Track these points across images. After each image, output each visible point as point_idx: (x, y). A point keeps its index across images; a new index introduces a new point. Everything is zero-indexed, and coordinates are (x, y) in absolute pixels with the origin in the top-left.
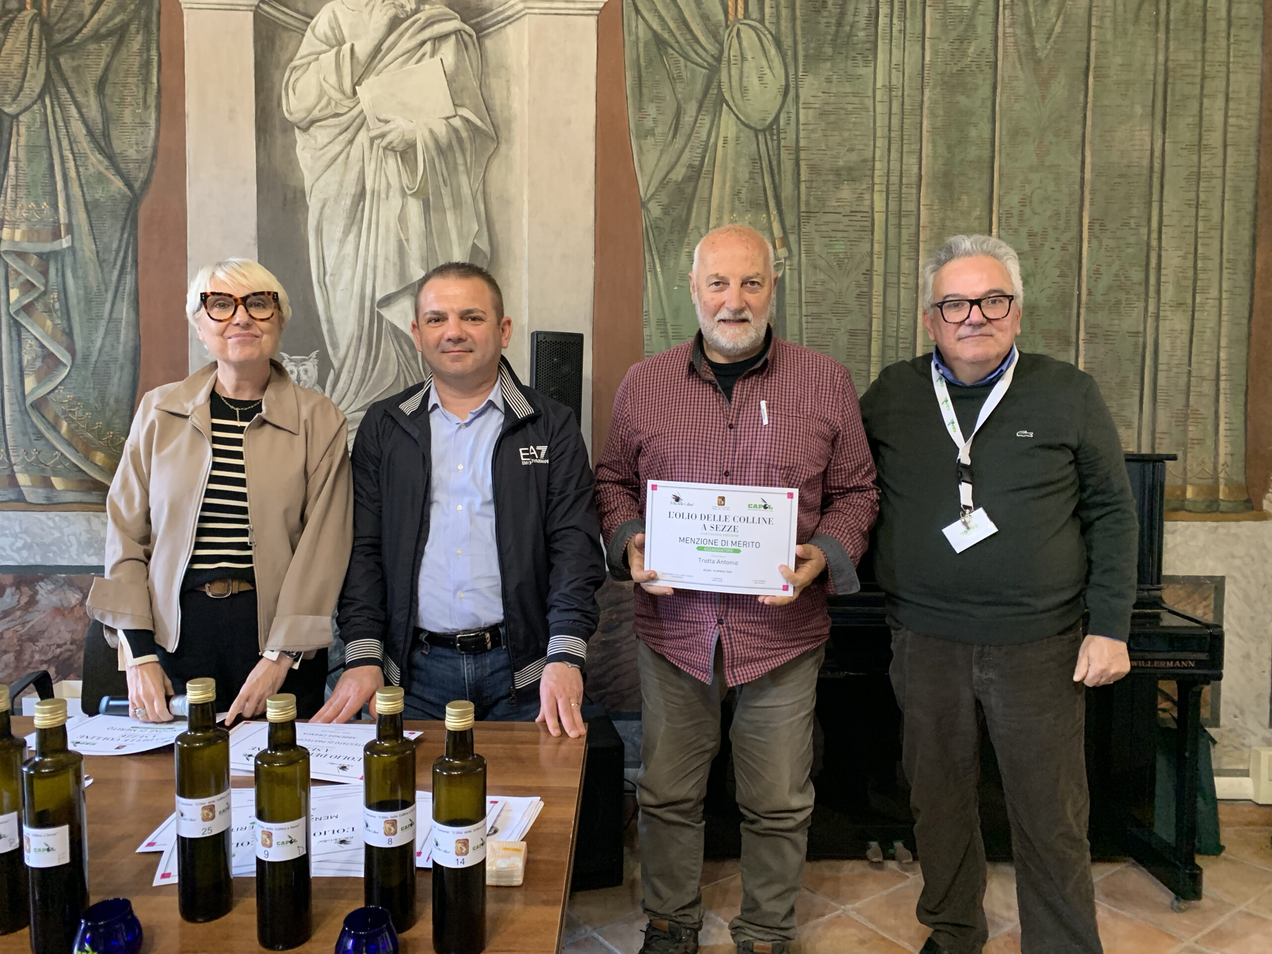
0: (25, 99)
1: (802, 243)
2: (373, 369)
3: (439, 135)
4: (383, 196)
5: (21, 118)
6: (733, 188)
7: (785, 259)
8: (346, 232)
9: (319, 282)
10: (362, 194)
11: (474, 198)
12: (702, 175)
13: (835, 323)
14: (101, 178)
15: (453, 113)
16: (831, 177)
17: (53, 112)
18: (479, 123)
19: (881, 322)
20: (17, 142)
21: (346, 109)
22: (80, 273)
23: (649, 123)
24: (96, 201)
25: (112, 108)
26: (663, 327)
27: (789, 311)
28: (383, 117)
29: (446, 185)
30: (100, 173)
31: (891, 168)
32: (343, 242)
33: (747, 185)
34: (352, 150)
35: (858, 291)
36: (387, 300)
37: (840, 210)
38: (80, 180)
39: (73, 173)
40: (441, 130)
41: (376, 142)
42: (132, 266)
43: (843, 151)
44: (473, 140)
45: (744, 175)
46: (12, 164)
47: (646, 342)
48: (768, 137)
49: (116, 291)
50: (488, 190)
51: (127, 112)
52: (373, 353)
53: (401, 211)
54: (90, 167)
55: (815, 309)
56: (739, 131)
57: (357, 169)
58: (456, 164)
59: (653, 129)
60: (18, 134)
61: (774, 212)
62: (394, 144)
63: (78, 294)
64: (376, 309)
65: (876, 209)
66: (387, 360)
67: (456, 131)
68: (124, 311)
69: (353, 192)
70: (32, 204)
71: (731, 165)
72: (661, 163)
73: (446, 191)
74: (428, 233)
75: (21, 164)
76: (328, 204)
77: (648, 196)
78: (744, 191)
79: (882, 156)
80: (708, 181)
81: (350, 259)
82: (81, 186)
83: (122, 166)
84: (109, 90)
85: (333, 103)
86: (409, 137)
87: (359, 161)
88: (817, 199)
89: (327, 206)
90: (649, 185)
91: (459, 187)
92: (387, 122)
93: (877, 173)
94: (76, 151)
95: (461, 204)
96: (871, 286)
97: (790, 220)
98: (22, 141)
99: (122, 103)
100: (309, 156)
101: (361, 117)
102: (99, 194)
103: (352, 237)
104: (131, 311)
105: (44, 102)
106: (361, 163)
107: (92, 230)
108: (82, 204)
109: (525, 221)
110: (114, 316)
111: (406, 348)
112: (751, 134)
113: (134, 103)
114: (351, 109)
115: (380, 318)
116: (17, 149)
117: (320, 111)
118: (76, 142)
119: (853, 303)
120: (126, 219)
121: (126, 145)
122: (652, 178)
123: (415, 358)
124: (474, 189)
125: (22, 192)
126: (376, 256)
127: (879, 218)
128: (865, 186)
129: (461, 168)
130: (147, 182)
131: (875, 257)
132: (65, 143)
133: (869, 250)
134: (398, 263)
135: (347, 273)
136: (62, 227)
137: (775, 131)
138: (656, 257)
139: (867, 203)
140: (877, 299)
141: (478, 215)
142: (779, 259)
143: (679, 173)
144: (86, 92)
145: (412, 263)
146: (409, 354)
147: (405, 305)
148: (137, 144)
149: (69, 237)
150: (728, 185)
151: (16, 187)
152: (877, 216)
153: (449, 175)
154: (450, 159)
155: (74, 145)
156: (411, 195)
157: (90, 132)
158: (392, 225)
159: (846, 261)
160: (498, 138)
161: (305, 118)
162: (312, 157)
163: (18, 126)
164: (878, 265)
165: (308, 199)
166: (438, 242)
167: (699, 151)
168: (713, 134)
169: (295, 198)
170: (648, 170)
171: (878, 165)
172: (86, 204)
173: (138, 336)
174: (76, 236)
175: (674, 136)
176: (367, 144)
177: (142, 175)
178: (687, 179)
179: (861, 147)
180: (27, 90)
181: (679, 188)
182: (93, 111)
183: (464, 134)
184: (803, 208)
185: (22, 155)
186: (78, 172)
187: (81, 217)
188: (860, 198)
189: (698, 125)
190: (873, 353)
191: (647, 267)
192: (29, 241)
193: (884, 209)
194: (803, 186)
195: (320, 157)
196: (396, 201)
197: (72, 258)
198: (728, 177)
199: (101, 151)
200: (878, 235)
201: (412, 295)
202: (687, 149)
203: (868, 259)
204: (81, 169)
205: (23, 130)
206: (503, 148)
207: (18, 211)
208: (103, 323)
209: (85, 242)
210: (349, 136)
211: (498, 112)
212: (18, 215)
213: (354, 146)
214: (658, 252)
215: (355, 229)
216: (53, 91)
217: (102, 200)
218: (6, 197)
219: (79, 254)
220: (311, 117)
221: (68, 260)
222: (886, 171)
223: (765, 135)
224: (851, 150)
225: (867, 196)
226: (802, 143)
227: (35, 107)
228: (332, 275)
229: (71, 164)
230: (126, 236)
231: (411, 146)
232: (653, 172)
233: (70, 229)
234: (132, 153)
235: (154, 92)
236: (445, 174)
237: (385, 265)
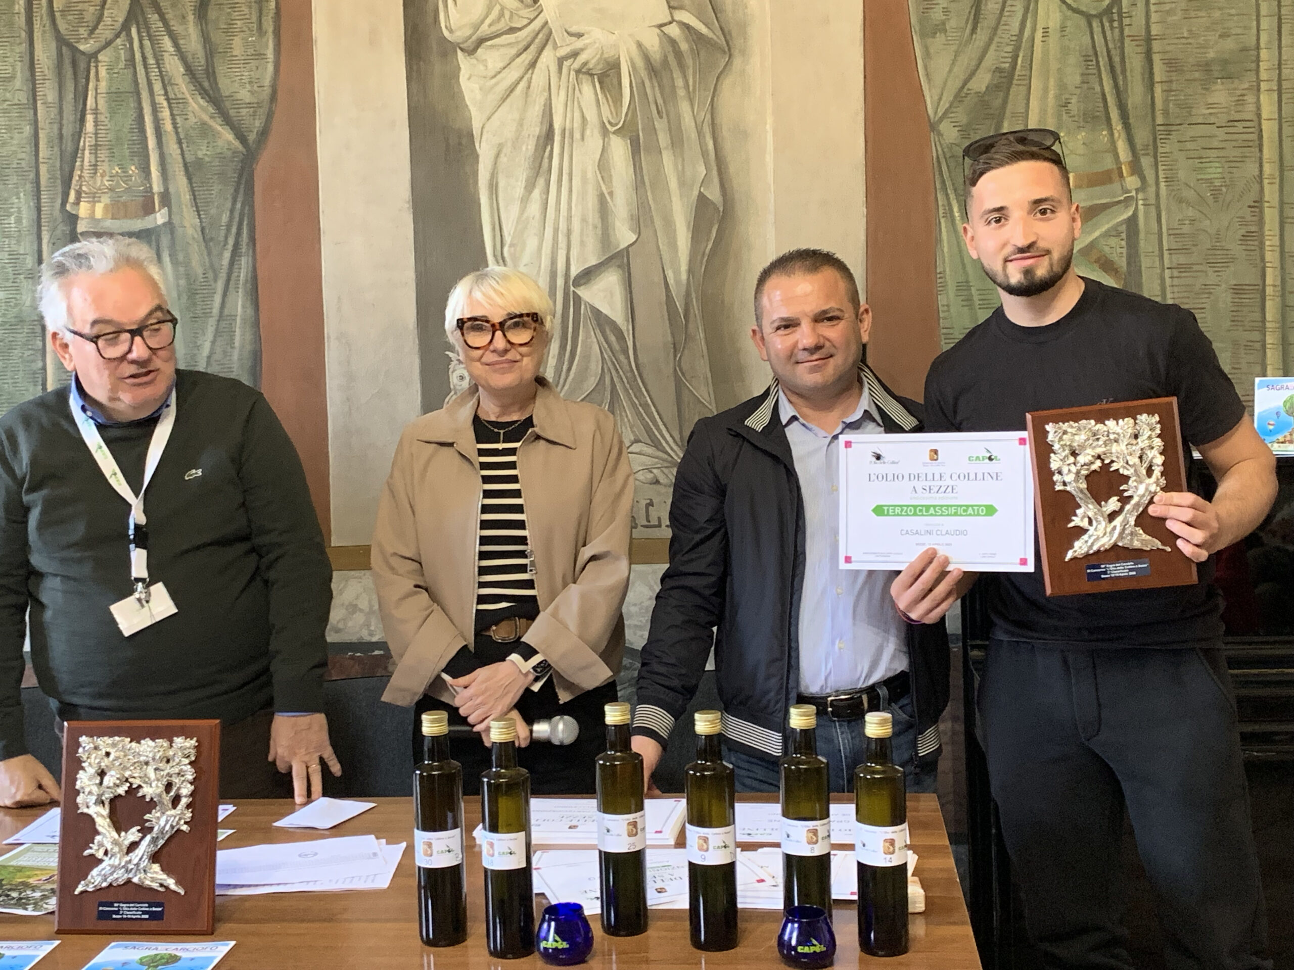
0: (105, 32)
1: (1160, 168)
2: (569, 369)
3: (649, 48)
4: (577, 135)
5: (101, 57)
6: (1058, 97)
7: (1137, 190)
8: (530, 186)
9: (495, 256)
10: (548, 136)
11: (700, 133)
12: (1015, 82)
13: (1212, 278)
14: (204, 130)
15: (670, 19)
16: (1197, 75)
17: (142, 46)
18: (704, 30)
19: (1278, 272)
20: (96, 89)
21: (525, 22)
22: (181, 257)
23: (937, 15)
24: (199, 163)
25: (217, 37)
26: (965, 293)
27: (1145, 262)
28: (574, 29)
29: (661, 117)
30: (204, 124)
31: (1284, 57)
32: (525, 200)
33: (1078, 91)
34: (534, 77)
35: (1243, 232)
36: (587, 276)
37: (1212, 120)
38: (177, 133)
39: (168, 126)
40: (652, 42)
41: (566, 64)
42: (247, 244)
43: (1213, 37)
44: (696, 53)
45: (1074, 78)
46: (90, 118)
47: (941, 315)
48: (1107, 25)
49: (228, 280)
50: (718, 121)
51: (237, 42)
52: (569, 348)
53: (601, 155)
54: (191, 116)
55: (1182, 259)
56: (1065, 18)
57: (541, 101)
58: (673, 87)
59: (944, 23)
60: (98, 80)
61: (1118, 127)
62: (591, 65)
63: (178, 286)
64: (572, 288)
65: (1264, 115)
66: (586, 357)
67: (673, 42)
68: (239, 304)
69: (537, 133)
70: (117, 169)
71: (1054, 66)
72: (955, 69)
73: (661, 125)
74: (639, 184)
75: (101, 118)
76: (504, 151)
77: (940, 114)
78: (1074, 100)
79: (1269, 42)
80: (1023, 89)
81: (535, 224)
82: (180, 142)
83: (232, 113)
84: (212, 14)
85: (507, 15)
86: (610, 54)
87: (544, 90)
88: (1179, 106)
89: (502, 155)
90: (940, 99)
91: (679, 117)
92: (579, 35)
93: (1263, 65)
94: (171, 96)
95: (682, 141)
96: (1261, 222)
97: (1142, 136)
98: (103, 86)
99: (229, 31)
100: (477, 86)
101: (545, 31)
102: (203, 151)
103: (536, 194)
104: (248, 304)
105: (129, 35)
106: (546, 94)
107: (195, 199)
108: (181, 165)
109: (769, 159)
110: (226, 312)
111: (613, 339)
112: (1083, 22)
113: (245, 29)
114: (532, 21)
115: (578, 299)
116: (96, 98)
117: (490, 25)
118: (172, 85)
119: (1236, 249)
120: (238, 183)
121: (236, 85)
122: (943, 89)
123: (625, 351)
124: (699, 120)
125: (103, 154)
126: (569, 218)
127: (1269, 128)
128: (1246, 86)
129: (681, 92)
130: (264, 133)
131: (1266, 181)
132: (158, 87)
133: (1256, 172)
134: (600, 225)
135: (532, 243)
136: (156, 197)
137: (1116, 17)
138: (952, 196)
139: (1251, 108)
140: (1271, 241)
141: (704, 154)
142: (1129, 191)
143: (981, 81)
144: (184, 17)
145: (618, 224)
146: (616, 347)
147: (611, 280)
148: (250, 82)
149: (165, 210)
150: (1051, 94)
151: (96, 147)
152: (1265, 125)
153: (664, 102)
154: (666, 81)
155: (169, 88)
156: (614, 133)
157: (190, 71)
158: (590, 175)
159: (1224, 189)
160: (729, 49)
161: (470, 37)
162: (481, 89)
163: (97, 67)
164: (1271, 193)
165: (477, 145)
166: (652, 192)
167: (1009, 49)
168: (1029, 24)
169: (460, 144)
170: (938, 79)
171: (1264, 54)
172: (185, 165)
173: (258, 338)
174: (174, 209)
175: (974, 30)
176: (554, 68)
177: (258, 124)
178: (993, 88)
179: (1239, 31)
180: (107, 20)
181: (983, 100)
182: (193, 42)
183: (684, 46)
184: (1160, 120)
185: (102, 103)
186: (174, 124)
187: (180, 184)
188: (1240, 102)
189: (1006, 14)
190: (1269, 316)
191: (941, 211)
192: (113, 218)
193: (1276, 116)
194: (1158, 89)
195: (492, 88)
196: (594, 141)
197: (169, 236)
198: (1052, 82)
199: (204, 93)
200: (1269, 152)
201: (619, 267)
202: (993, 47)
203: (1256, 187)
204: (178, 119)
205: (103, 72)
206: (737, 61)
207: (99, 179)
208: (212, 323)
209: (185, 214)
210: (530, 57)
211: (730, 15)
212: (99, 183)
213: (536, 70)
214: (955, 190)
215: (541, 182)
216: (141, 19)
217: (207, 159)
218: (83, 161)
219: (179, 231)
220: (479, 33)
221: (165, 241)
222: (1276, 63)
223: (1101, 22)
224: (1223, 36)
225: (1250, 99)
226: (1155, 30)
227: (119, 41)
228: (511, 245)
229: (166, 114)
230: (239, 206)
231: (614, 66)
232: (946, 80)
233: (166, 198)
234: (244, 95)
235: (272, 14)
236: (660, 101)
237: (582, 230)
